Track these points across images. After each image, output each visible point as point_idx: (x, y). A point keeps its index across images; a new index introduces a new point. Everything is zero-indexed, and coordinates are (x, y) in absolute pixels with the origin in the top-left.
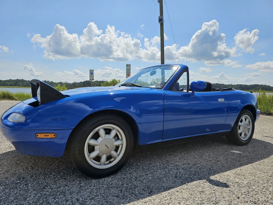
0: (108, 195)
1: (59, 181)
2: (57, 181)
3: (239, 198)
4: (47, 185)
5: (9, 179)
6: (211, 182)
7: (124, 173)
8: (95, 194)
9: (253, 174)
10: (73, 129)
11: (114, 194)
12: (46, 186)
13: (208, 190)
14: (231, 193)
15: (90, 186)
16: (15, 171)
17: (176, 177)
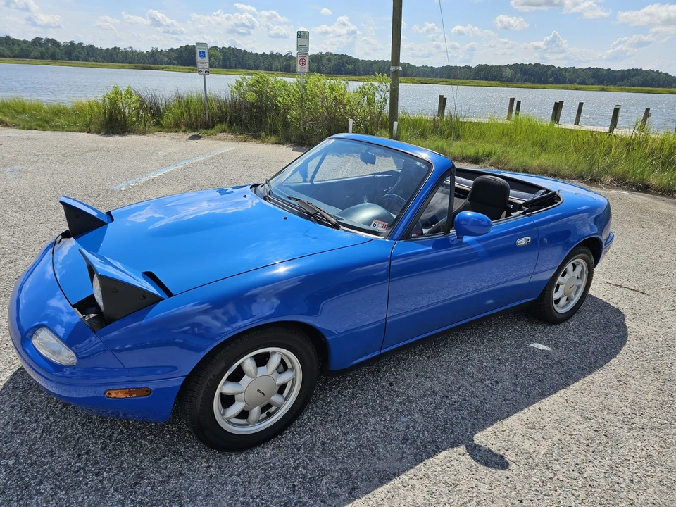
0: (267, 501)
1: (165, 460)
2: (160, 459)
3: (521, 501)
4: (141, 473)
5: (59, 457)
6: (474, 450)
7: (298, 430)
8: (241, 499)
9: (561, 425)
10: (186, 376)
11: (279, 497)
12: (138, 476)
13: (465, 478)
14: (509, 485)
15: (230, 476)
16: (66, 428)
17: (405, 440)
